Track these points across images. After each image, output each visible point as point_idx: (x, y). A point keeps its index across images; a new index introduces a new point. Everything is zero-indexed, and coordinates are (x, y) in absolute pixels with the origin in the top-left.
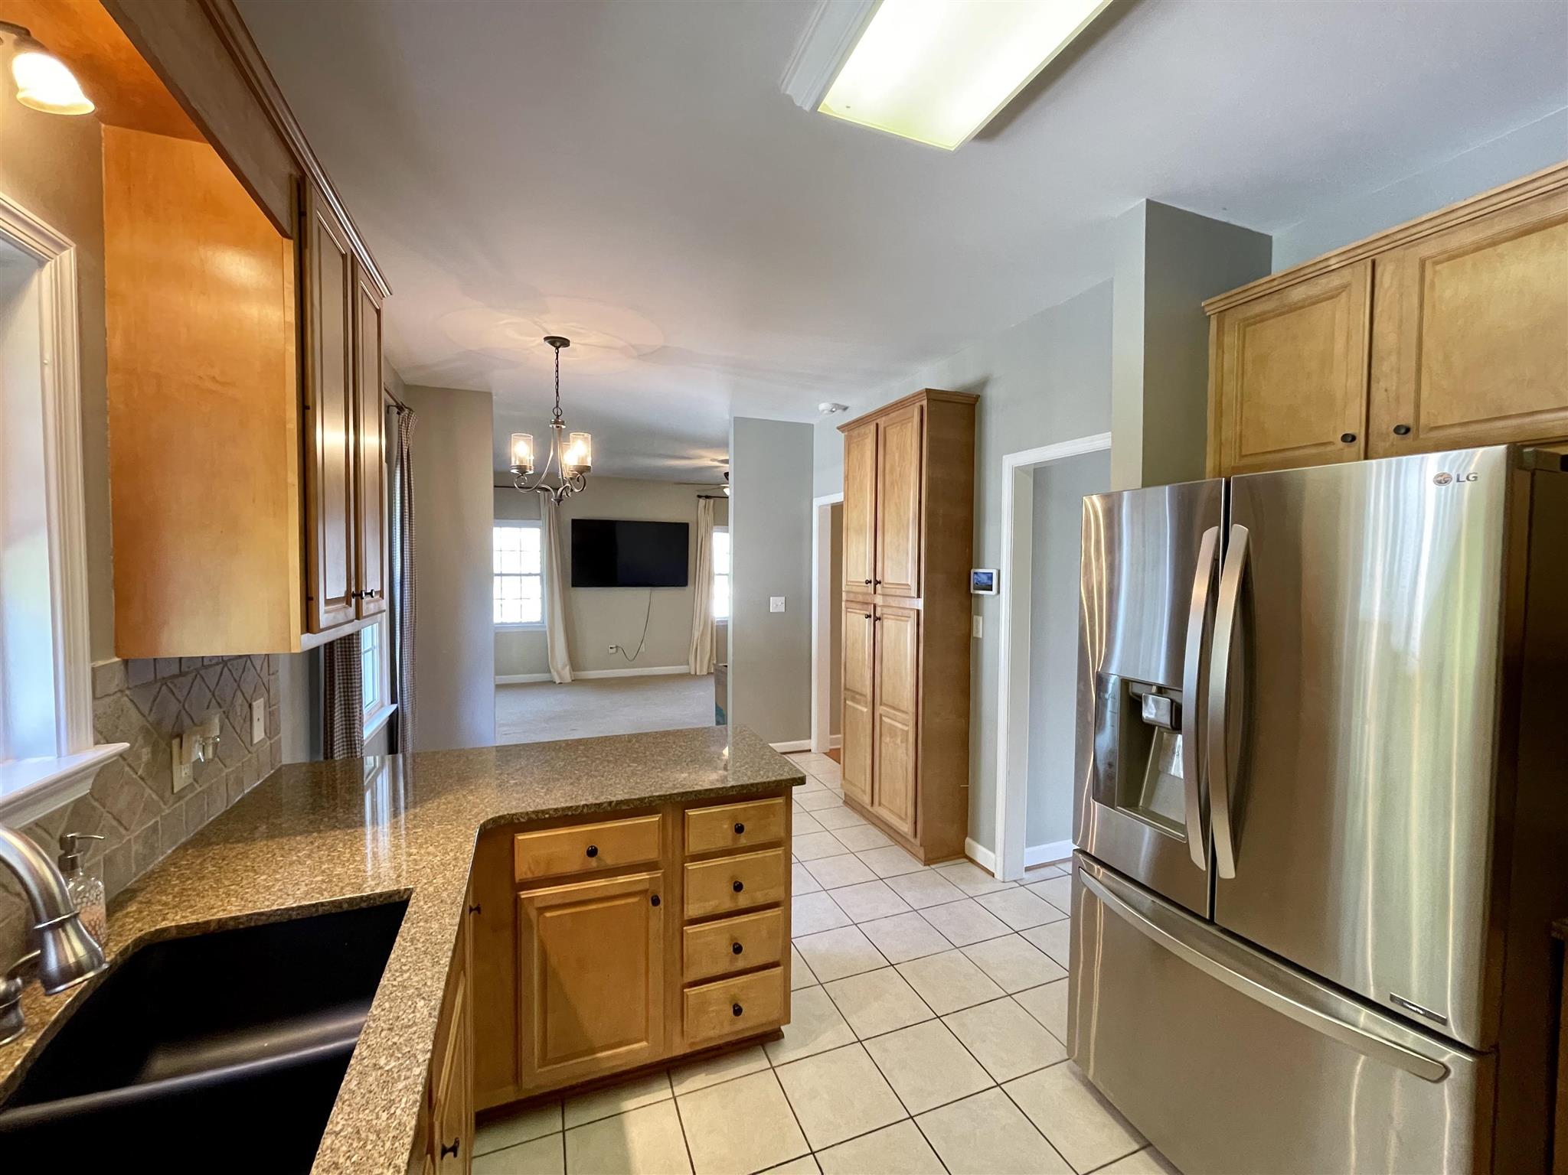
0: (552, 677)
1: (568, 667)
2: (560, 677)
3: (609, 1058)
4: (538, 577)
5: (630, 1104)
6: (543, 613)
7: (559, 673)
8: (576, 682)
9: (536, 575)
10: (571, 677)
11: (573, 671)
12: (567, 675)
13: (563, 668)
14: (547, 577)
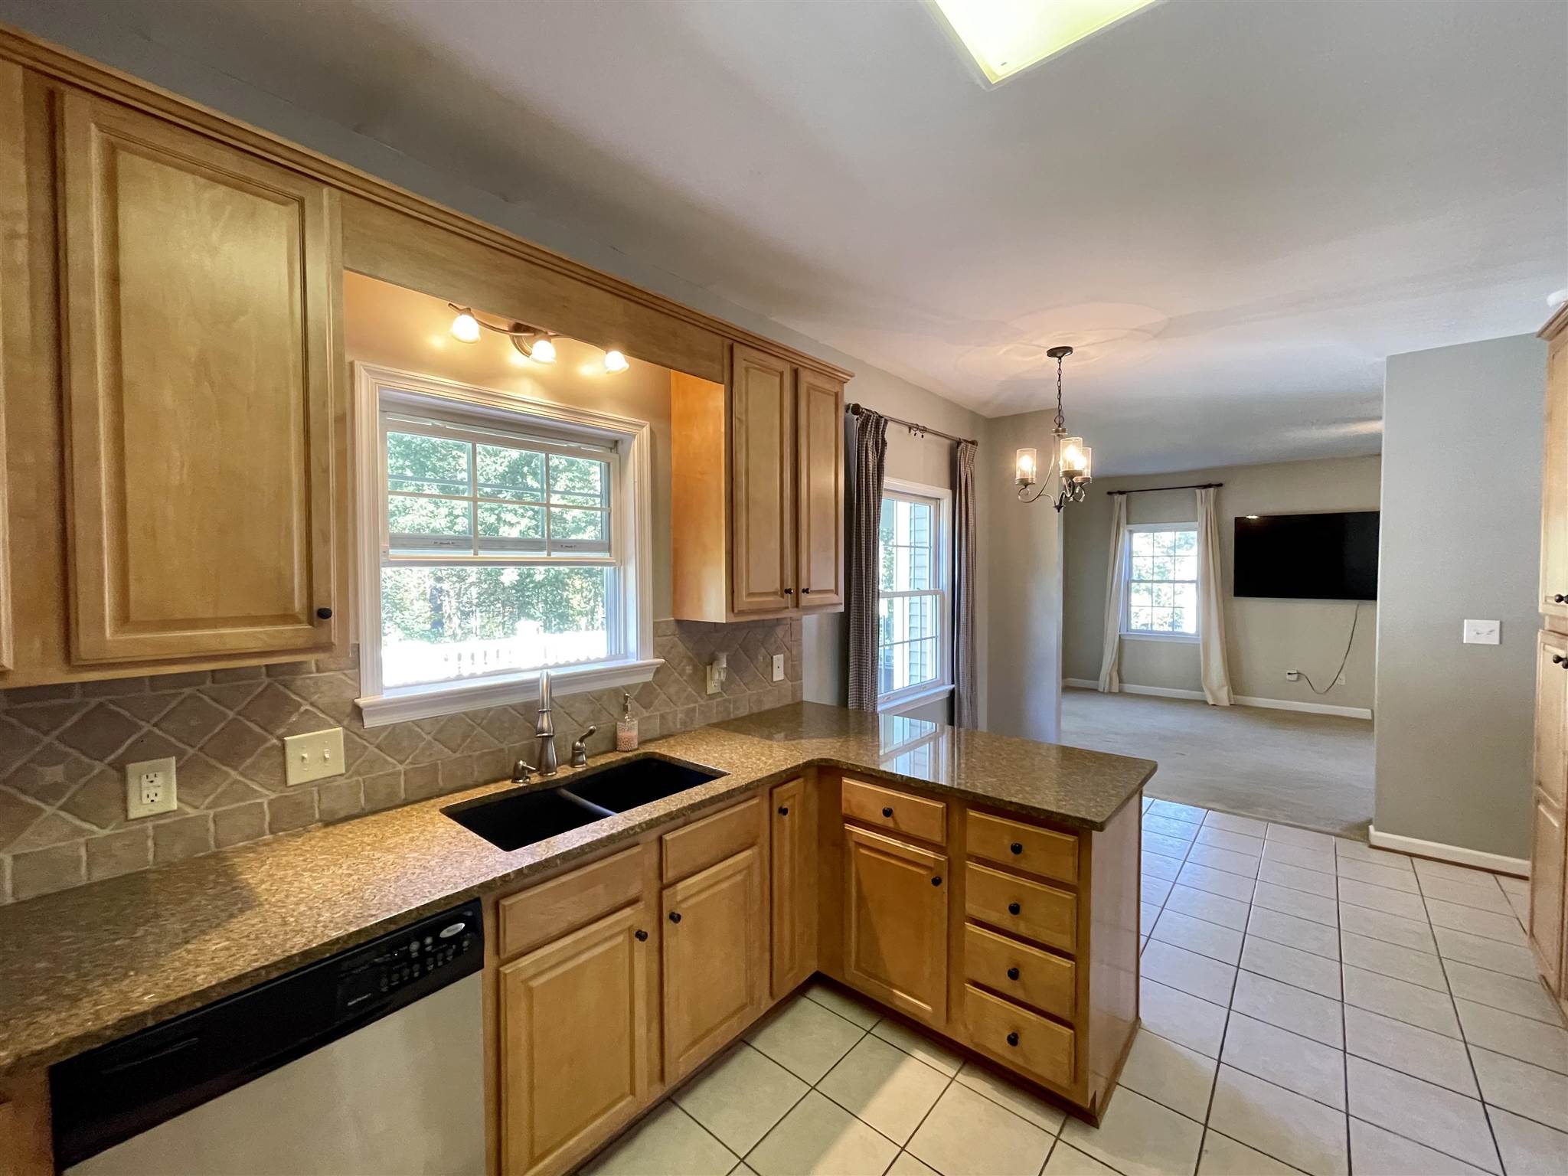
0: (1204, 696)
1: (1226, 688)
2: (1215, 697)
3: (901, 998)
4: (1194, 585)
5: (920, 1054)
6: (1197, 627)
7: (1212, 693)
8: (1234, 707)
9: (1192, 582)
10: (1230, 701)
11: (1235, 693)
12: (1224, 696)
13: (1221, 687)
14: (1204, 582)
